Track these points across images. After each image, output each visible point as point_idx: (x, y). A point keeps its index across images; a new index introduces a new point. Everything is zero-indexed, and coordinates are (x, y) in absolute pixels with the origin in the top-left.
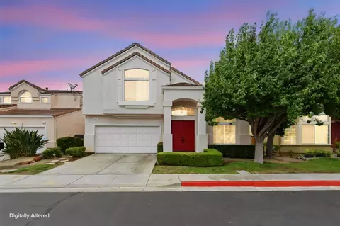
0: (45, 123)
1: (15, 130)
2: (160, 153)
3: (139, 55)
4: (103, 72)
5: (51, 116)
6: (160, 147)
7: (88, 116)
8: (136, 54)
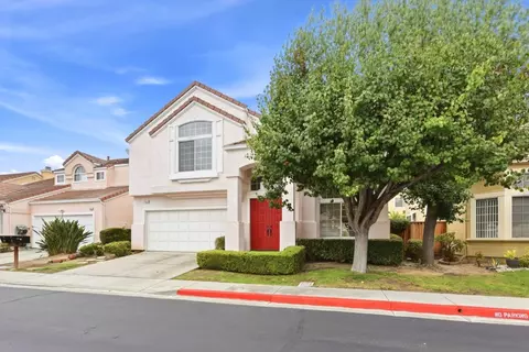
0: (92, 210)
1: (54, 220)
2: (220, 252)
3: (198, 100)
4: (151, 133)
5: (97, 199)
6: (221, 243)
7: (136, 197)
8: (194, 99)
